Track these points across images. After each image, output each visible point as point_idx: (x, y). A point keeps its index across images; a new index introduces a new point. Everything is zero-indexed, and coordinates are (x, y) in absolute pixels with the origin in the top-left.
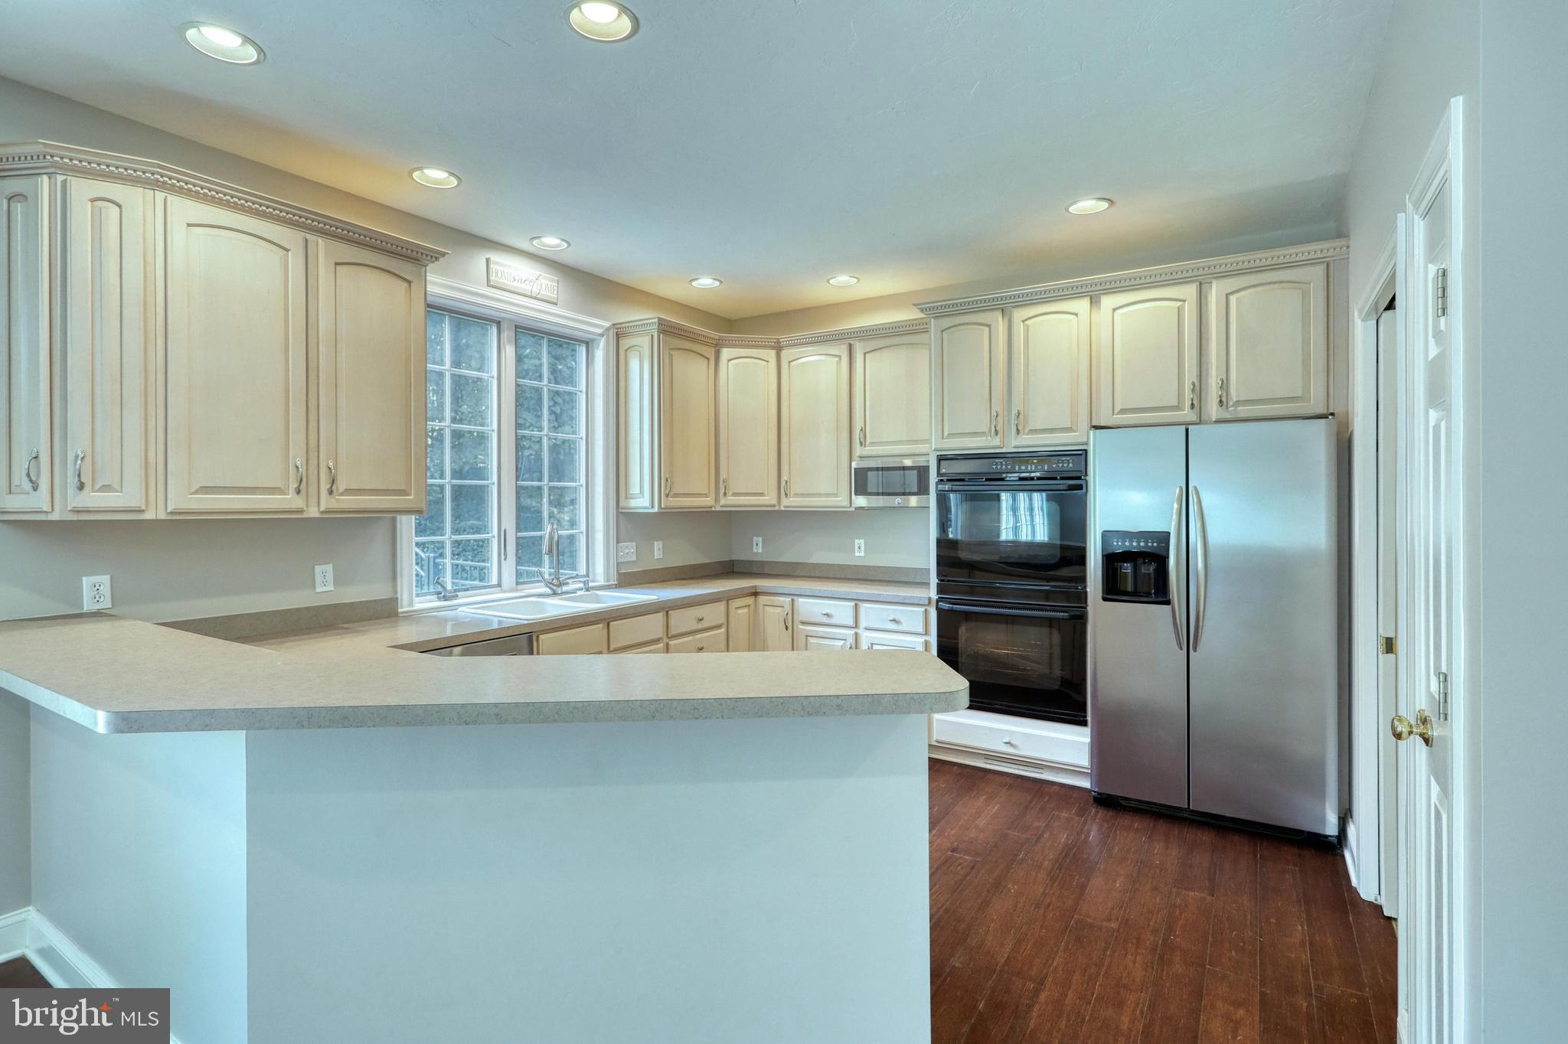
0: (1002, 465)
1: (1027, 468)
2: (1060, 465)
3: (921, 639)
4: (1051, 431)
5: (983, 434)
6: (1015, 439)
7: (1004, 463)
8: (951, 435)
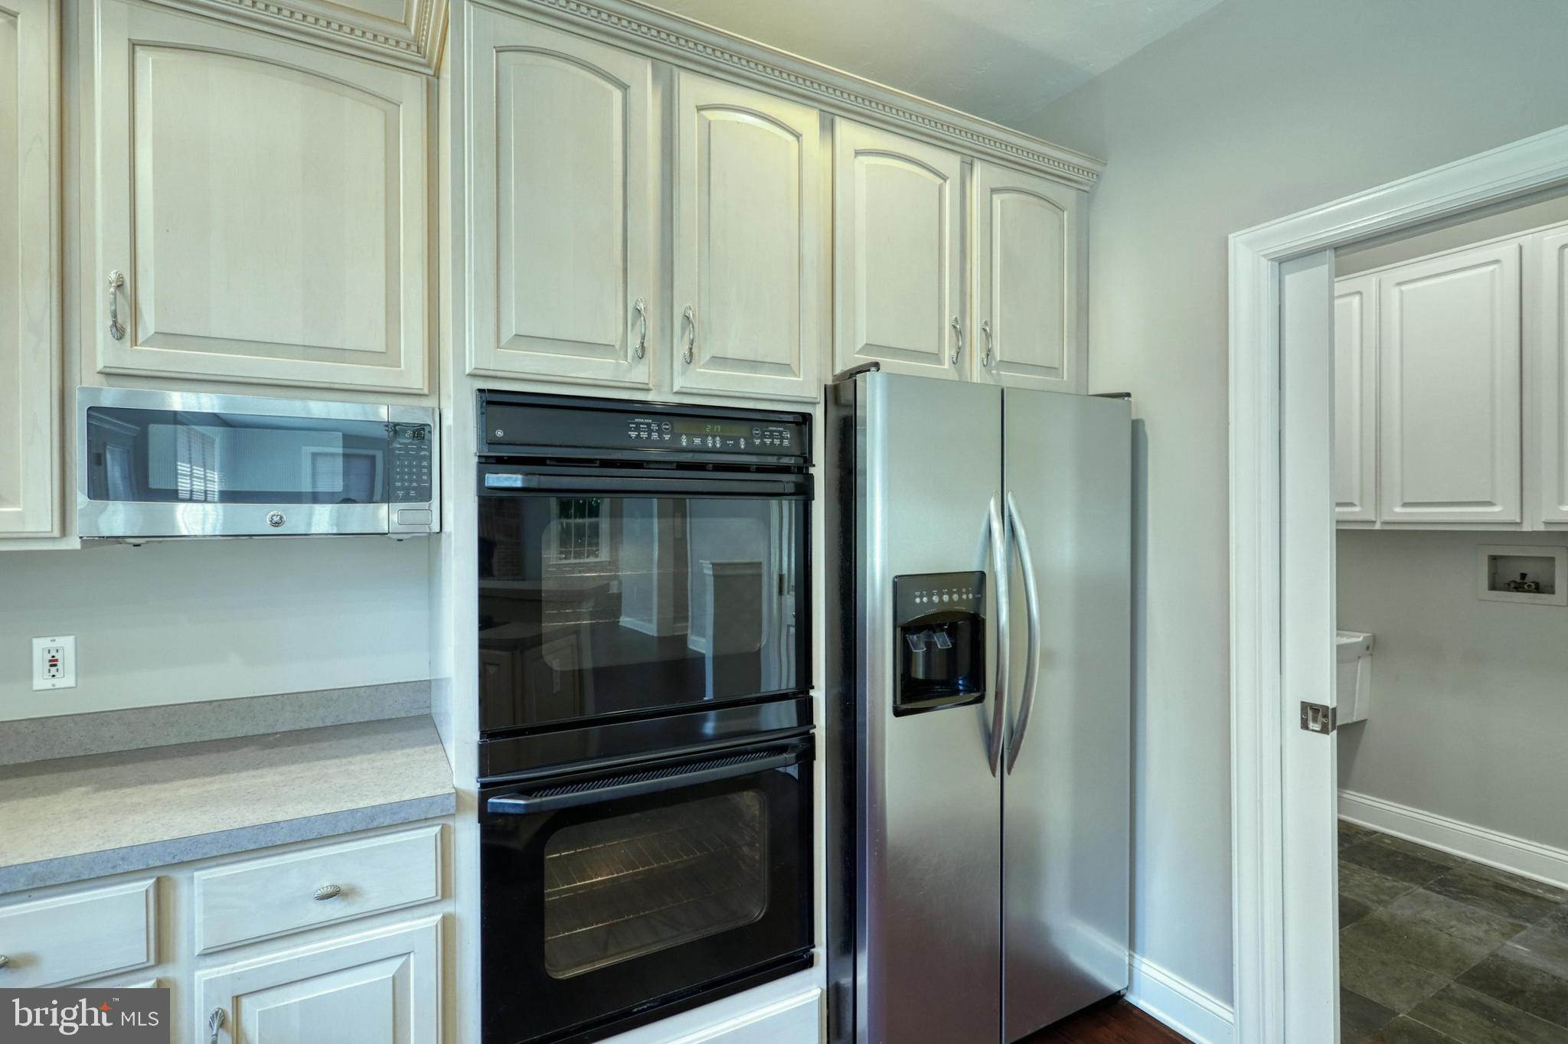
0: (650, 432)
1: (704, 442)
2: (768, 441)
3: (430, 920)
4: (754, 365)
5: (605, 348)
6: (683, 373)
7: (654, 427)
8: (522, 339)
